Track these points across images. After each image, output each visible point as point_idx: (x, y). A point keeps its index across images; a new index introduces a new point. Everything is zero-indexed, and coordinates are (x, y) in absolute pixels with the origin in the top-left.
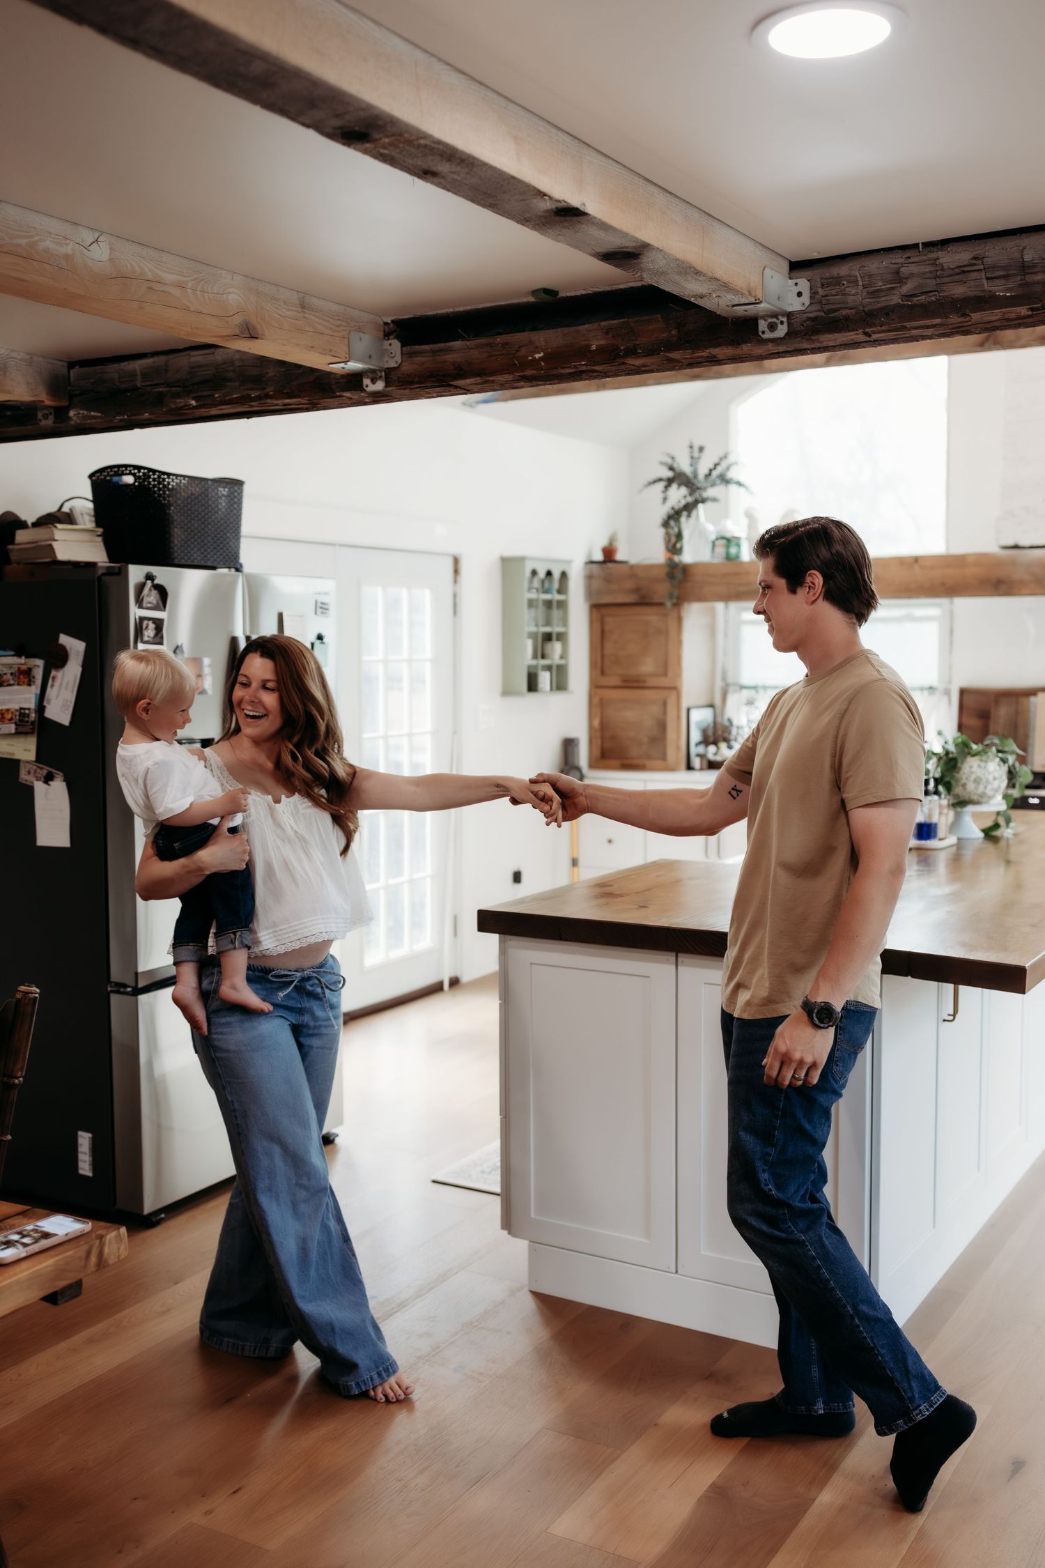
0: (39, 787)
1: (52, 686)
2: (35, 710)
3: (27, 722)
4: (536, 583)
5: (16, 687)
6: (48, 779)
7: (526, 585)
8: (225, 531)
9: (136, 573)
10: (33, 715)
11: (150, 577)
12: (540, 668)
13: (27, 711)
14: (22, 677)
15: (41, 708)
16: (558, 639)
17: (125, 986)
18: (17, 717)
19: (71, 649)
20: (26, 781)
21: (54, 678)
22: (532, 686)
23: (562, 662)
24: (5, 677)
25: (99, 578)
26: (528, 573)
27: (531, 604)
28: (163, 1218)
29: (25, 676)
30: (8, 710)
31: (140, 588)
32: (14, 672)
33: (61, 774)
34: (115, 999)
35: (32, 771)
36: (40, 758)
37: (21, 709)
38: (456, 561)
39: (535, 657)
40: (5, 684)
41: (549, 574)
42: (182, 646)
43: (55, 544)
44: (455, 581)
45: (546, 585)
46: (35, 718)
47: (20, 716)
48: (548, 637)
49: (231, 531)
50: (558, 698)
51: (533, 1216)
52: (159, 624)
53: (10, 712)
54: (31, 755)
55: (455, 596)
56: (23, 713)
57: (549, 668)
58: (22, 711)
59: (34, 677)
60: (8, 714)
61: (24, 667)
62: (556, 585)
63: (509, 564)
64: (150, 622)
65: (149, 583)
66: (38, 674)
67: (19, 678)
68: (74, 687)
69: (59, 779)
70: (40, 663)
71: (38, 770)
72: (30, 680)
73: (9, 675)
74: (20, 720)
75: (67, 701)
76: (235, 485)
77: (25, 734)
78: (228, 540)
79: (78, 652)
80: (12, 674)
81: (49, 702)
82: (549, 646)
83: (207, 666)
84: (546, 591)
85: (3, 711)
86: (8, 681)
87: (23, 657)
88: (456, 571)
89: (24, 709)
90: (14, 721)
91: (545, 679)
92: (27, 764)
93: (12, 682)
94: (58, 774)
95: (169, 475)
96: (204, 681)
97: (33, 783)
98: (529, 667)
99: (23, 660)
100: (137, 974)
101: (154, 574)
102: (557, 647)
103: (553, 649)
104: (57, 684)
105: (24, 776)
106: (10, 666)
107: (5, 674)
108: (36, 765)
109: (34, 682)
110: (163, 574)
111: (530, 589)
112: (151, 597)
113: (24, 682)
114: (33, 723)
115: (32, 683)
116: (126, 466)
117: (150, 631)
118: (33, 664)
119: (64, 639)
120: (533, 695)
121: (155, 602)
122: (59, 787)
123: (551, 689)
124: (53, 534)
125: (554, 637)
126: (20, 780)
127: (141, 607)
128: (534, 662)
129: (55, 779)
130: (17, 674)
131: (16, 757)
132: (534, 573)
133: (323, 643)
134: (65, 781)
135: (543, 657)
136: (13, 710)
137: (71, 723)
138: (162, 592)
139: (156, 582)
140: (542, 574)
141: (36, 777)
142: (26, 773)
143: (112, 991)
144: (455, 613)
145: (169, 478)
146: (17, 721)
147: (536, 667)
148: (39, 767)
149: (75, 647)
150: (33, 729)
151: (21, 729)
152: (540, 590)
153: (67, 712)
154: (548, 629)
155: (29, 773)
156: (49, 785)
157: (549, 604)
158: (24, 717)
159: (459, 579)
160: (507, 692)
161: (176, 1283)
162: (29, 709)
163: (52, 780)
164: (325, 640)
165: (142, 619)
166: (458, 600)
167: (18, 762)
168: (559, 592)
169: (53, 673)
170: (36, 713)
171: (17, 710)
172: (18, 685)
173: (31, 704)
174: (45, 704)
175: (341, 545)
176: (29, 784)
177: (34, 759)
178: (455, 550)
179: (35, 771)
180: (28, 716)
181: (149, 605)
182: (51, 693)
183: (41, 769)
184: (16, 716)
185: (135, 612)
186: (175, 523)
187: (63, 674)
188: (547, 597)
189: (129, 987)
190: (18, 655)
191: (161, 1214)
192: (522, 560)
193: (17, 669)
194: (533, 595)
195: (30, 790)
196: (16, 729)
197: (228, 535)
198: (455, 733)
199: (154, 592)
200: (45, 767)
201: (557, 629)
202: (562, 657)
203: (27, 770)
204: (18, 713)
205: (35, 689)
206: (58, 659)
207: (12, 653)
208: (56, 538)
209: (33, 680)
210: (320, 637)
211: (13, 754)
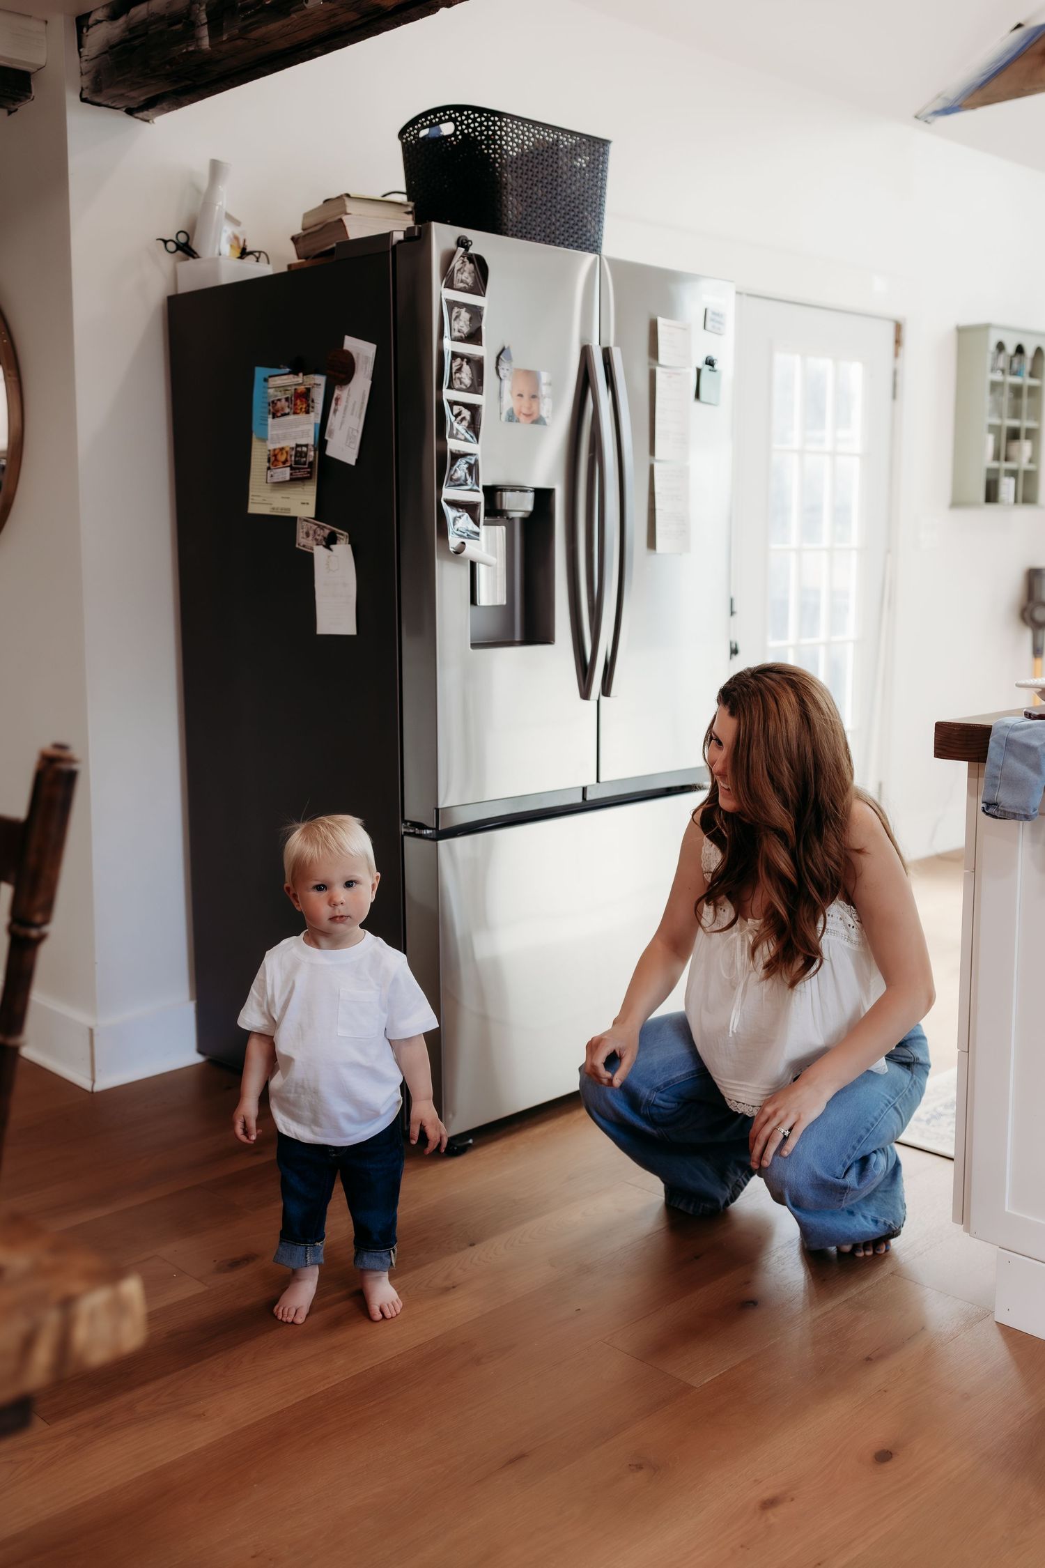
0: (320, 553)
1: (335, 411)
2: (314, 446)
3: (305, 464)
4: (1002, 362)
5: (292, 417)
6: (330, 541)
7: (989, 363)
8: (581, 207)
9: (443, 236)
10: (312, 453)
11: (463, 243)
12: (1002, 473)
13: (304, 449)
14: (299, 402)
15: (322, 443)
16: (1027, 438)
17: (422, 827)
18: (293, 458)
19: (358, 354)
20: (304, 546)
21: (337, 399)
22: (991, 495)
23: (1031, 467)
24: (279, 404)
25: (394, 247)
26: (992, 346)
27: (994, 386)
28: (470, 1144)
29: (302, 399)
30: (282, 449)
31: (449, 258)
32: (289, 396)
33: (346, 534)
34: (409, 843)
35: (311, 532)
36: (321, 514)
37: (298, 446)
38: (898, 328)
39: (997, 457)
40: (279, 414)
41: (1020, 350)
42: (509, 348)
43: (345, 218)
44: (896, 355)
45: (1015, 366)
46: (315, 457)
47: (296, 456)
48: (1014, 435)
49: (590, 209)
50: (1024, 514)
51: (1006, 1210)
52: (476, 313)
53: (284, 452)
54: (310, 511)
55: (895, 373)
56: (299, 451)
57: (1013, 473)
58: (299, 449)
59: (313, 401)
60: (282, 454)
61: (301, 388)
62: (1027, 366)
63: (967, 335)
64: (463, 311)
65: (461, 250)
66: (318, 396)
67: (295, 405)
68: (362, 408)
69: (344, 542)
70: (321, 380)
71: (319, 531)
72: (308, 406)
73: (283, 401)
74: (296, 463)
75: (353, 429)
76: (596, 147)
77: (303, 480)
78: (585, 221)
79: (367, 358)
80: (287, 399)
81: (331, 433)
82: (1015, 446)
83: (545, 384)
84: (1015, 374)
85: (276, 452)
86: (283, 409)
87: (301, 374)
88: (898, 342)
89: (301, 446)
90: (288, 464)
91: (1007, 487)
92: (306, 523)
93: (287, 410)
94: (342, 535)
95: (500, 115)
96: (542, 405)
97: (312, 549)
98: (989, 471)
99: (300, 378)
100: (437, 810)
101: (469, 238)
102: (1026, 447)
103: (1020, 450)
104: (341, 408)
105: (302, 541)
106: (284, 388)
107: (279, 400)
108: (316, 524)
109: (313, 407)
110: (482, 242)
111: (993, 370)
112: (465, 274)
113: (301, 409)
114: (311, 464)
115: (311, 409)
116: (444, 109)
117: (462, 323)
118: (312, 382)
119: (352, 344)
120: (991, 507)
121: (470, 281)
122: (343, 550)
123: (1016, 501)
124: (345, 206)
125: (1023, 434)
126: (297, 546)
127: (450, 285)
128: (995, 465)
129: (338, 542)
130: (293, 399)
131: (292, 514)
132: (1001, 347)
133: (715, 371)
134: (350, 543)
135: (1007, 459)
136: (288, 449)
137: (357, 461)
138: (481, 267)
139: (471, 251)
140: (1010, 349)
141: (316, 540)
142: (305, 536)
143: (406, 833)
144: (894, 396)
145: (501, 120)
146: (293, 463)
147: (996, 471)
148: (319, 526)
149: (362, 351)
150: (310, 473)
151: (299, 474)
152: (1007, 371)
153: (353, 446)
154: (1014, 423)
155: (308, 535)
156: (331, 550)
157: (1017, 391)
158: (301, 457)
159: (901, 351)
160: (957, 503)
161: (472, 1245)
162: (306, 446)
163: (335, 543)
164: (716, 367)
165: (452, 304)
166: (899, 379)
167: (294, 519)
168: (1032, 375)
169: (337, 393)
170: (315, 451)
171: (292, 449)
172: (295, 413)
173: (309, 439)
174: (326, 438)
175: (749, 295)
176: (309, 551)
177: (313, 516)
178: (897, 313)
179: (315, 532)
180: (306, 454)
181: (461, 285)
182: (334, 421)
183: (322, 528)
184: (291, 456)
185: (441, 293)
186: (509, 187)
187: (349, 395)
188: (1016, 380)
189: (430, 829)
190: (295, 372)
191: (468, 1139)
192: (985, 328)
193: (293, 391)
194: (998, 377)
195: (308, 558)
196: (291, 474)
197: (586, 214)
198: (888, 551)
199: (469, 267)
200: (329, 526)
201: (1025, 423)
202: (1031, 461)
203: (305, 530)
204: (293, 453)
205: (315, 417)
206: (342, 372)
207: (288, 370)
208: (348, 211)
209: (311, 404)
210: (710, 363)
211: (289, 510)
